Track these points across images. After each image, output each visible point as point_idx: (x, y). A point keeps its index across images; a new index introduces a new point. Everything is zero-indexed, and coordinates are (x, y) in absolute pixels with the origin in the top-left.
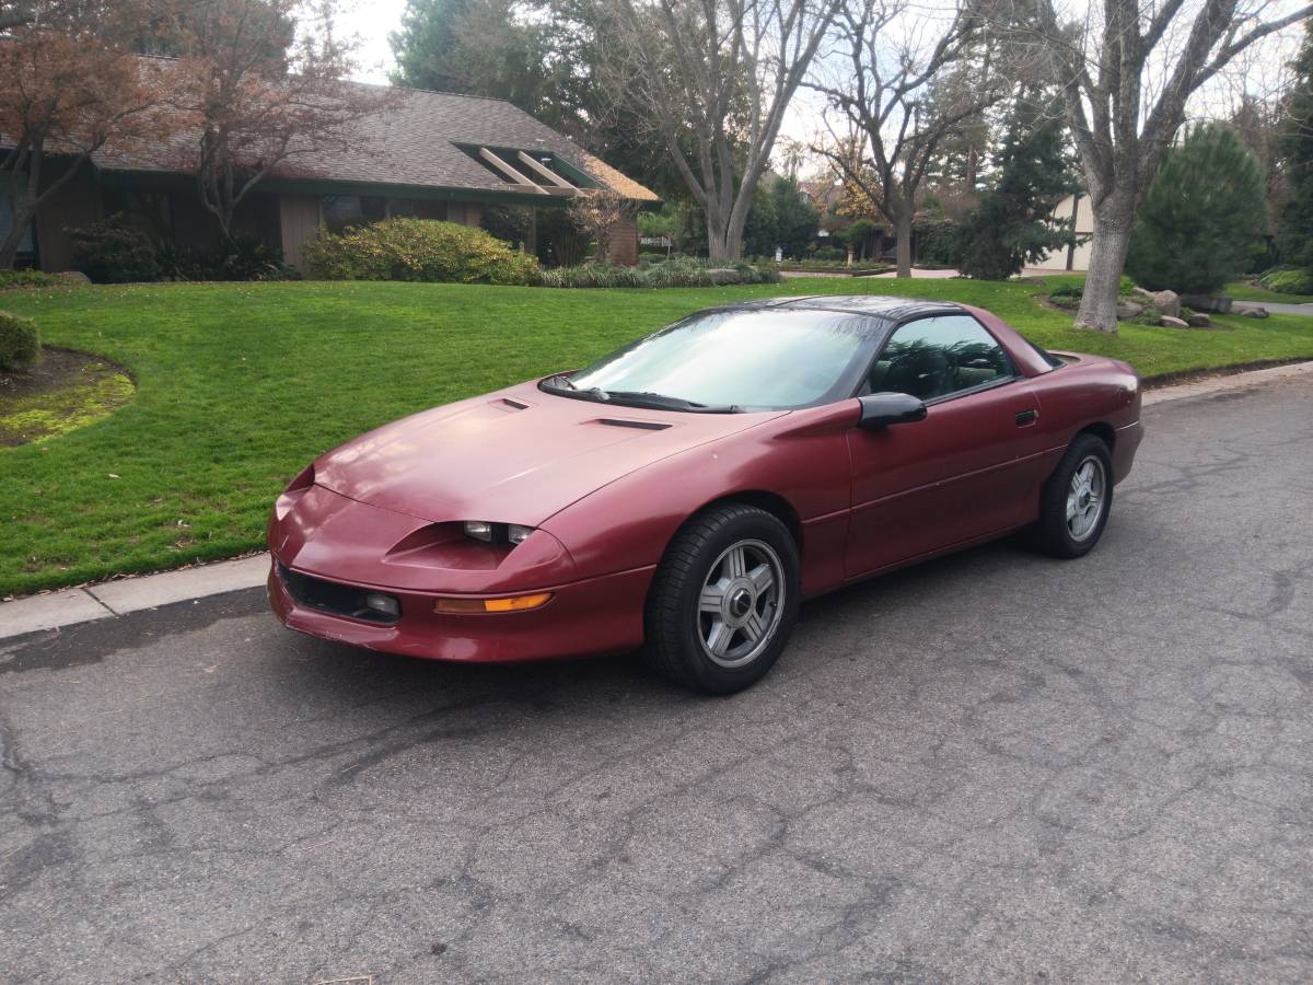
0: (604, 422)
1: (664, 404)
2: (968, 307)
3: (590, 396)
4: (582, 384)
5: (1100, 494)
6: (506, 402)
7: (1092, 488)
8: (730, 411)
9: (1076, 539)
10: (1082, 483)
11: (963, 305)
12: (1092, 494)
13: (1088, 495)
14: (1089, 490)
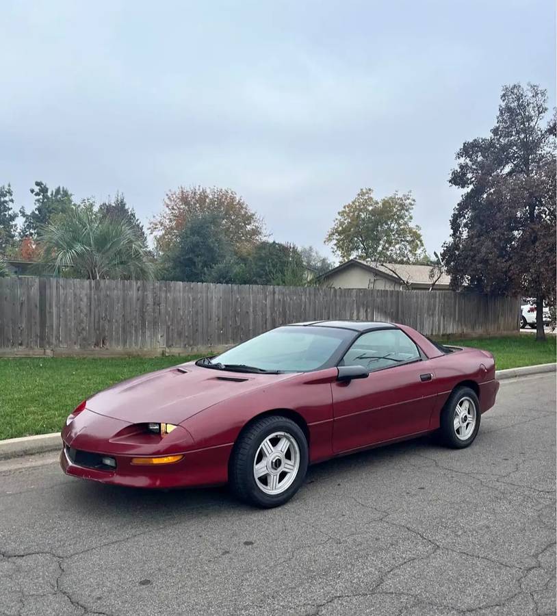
0: (219, 378)
1: (249, 370)
2: (399, 325)
3: (217, 367)
4: (214, 362)
5: (474, 416)
6: (179, 370)
7: (469, 413)
8: (277, 373)
9: (462, 439)
10: (462, 411)
11: (397, 324)
12: (468, 416)
13: (466, 417)
14: (467, 414)
